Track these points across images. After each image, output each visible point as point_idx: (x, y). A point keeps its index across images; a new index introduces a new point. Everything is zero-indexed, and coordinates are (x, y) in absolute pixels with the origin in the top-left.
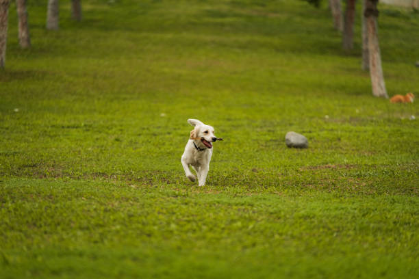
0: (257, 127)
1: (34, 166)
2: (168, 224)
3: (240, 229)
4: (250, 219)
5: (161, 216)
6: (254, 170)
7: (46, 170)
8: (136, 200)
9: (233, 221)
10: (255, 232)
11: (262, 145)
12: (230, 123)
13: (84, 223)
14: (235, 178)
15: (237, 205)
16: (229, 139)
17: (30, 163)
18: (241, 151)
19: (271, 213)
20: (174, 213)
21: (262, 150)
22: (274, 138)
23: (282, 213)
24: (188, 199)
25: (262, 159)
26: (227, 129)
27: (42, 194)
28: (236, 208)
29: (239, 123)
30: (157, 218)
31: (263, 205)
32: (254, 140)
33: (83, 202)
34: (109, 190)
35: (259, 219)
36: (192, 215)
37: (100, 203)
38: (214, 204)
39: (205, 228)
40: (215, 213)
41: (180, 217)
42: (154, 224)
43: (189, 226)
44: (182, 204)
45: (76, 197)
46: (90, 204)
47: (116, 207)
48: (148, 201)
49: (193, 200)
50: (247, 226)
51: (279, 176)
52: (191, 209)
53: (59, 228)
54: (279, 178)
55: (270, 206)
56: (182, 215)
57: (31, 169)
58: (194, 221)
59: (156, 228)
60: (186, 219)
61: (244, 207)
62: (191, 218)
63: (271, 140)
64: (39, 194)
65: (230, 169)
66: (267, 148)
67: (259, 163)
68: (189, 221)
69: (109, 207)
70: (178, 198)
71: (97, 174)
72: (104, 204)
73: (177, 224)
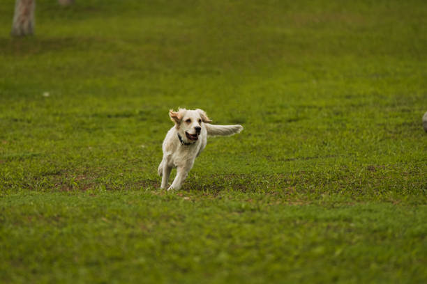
0: (387, 105)
1: (58, 173)
2: (218, 251)
3: (322, 256)
4: (339, 242)
5: (209, 242)
6: (370, 168)
7: (72, 179)
8: (182, 219)
9: (314, 245)
10: (343, 260)
11: (391, 132)
12: (349, 101)
13: (94, 256)
14: (341, 181)
15: (327, 220)
16: (343, 125)
17: (52, 169)
18: (357, 141)
19: (375, 231)
20: (230, 237)
21: (388, 138)
22: (408, 121)
23: (390, 231)
24: (257, 214)
25: (386, 152)
26: (344, 110)
27: (46, 215)
28: (325, 225)
29: (363, 100)
30: (203, 244)
31: (365, 220)
32: (379, 125)
33: (102, 224)
34: (148, 205)
35: (354, 240)
36: (257, 239)
37: (127, 226)
38: (294, 221)
39: (271, 257)
40: (291, 235)
41: (238, 242)
42: (197, 254)
43: (248, 254)
44: (246, 222)
45: (95, 217)
46: (112, 227)
47: (149, 231)
48: (198, 220)
49: (265, 216)
50: (333, 252)
51: (405, 175)
52: (258, 229)
53: (56, 264)
54: (405, 178)
55: (376, 220)
56: (242, 238)
57: (52, 178)
58: (257, 247)
59: (197, 259)
60: (246, 244)
61: (336, 224)
62: (253, 243)
63: (404, 124)
64: (42, 214)
65: (336, 168)
66: (397, 136)
67: (380, 158)
68: (248, 248)
69: (139, 231)
70: (244, 214)
71: (144, 183)
72: (133, 227)
73: (231, 252)
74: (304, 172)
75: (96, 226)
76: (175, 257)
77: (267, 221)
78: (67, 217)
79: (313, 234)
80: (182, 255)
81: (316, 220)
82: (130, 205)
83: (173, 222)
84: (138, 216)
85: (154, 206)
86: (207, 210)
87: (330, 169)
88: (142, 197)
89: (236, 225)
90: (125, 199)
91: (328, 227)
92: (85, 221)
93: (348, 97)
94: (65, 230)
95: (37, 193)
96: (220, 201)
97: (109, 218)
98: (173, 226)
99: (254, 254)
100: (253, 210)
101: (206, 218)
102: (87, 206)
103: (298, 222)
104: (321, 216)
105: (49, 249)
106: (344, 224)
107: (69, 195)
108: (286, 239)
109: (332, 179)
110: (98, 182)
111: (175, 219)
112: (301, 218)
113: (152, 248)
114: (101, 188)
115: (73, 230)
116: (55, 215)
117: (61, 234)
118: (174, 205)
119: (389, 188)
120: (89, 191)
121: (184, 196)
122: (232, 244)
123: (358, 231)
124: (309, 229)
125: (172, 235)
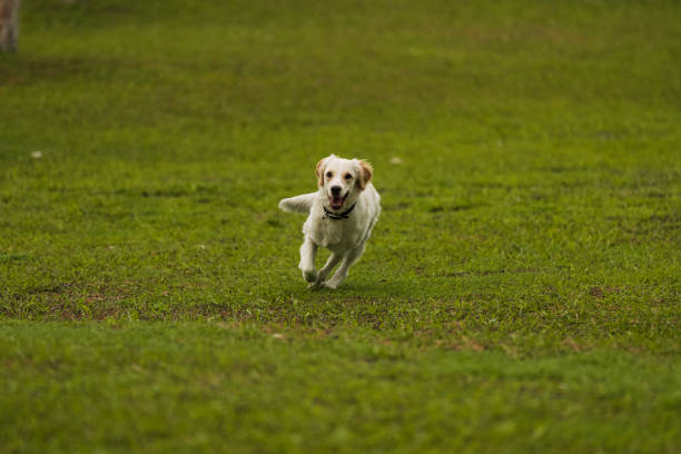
0: (624, 185)
1: (56, 290)
2: (333, 426)
3: (510, 439)
4: (541, 414)
5: (318, 410)
6: (595, 292)
7: (80, 299)
8: (271, 369)
9: (498, 418)
10: (548, 445)
11: (629, 231)
12: (558, 177)
13: (119, 430)
14: (544, 313)
15: (520, 378)
16: (548, 217)
17: (46, 282)
18: (572, 245)
19: (602, 398)
20: (353, 401)
21: (625, 241)
22: (661, 213)
23: (628, 398)
24: (400, 365)
25: (621, 266)
26: (549, 191)
27: (37, 359)
28: (516, 385)
29: (582, 176)
30: (307, 413)
31: (585, 379)
32: (611, 218)
33: (134, 377)
34: (211, 345)
35: (567, 412)
36: (399, 406)
37: (176, 379)
38: (464, 378)
39: (423, 437)
40: (458, 401)
41: (367, 411)
42: (296, 430)
43: (383, 433)
44: (382, 377)
45: (121, 364)
46: (150, 382)
47: (213, 388)
48: (298, 373)
49: (412, 369)
50: (530, 432)
51: (654, 304)
52: (401, 390)
53: (55, 442)
54: (654, 310)
55: (604, 379)
56: (374, 406)
57: (45, 297)
58: (399, 420)
59: (296, 439)
60: (382, 414)
61: (534, 384)
62: (393, 413)
63: (652, 218)
64: (30, 356)
65: (536, 290)
66: (639, 238)
67: (611, 275)
68: (385, 422)
69: (196, 388)
70: (377, 364)
71: (206, 309)
72: (186, 382)
73: (355, 428)
74: (481, 296)
75: (123, 379)
76: (258, 434)
77: (417, 377)
78: (72, 363)
79: (496, 399)
80: (270, 430)
81: (502, 377)
82: (181, 346)
83: (255, 374)
84: (196, 364)
85: (222, 348)
86: (314, 356)
87: (525, 292)
88: (202, 331)
89: (363, 382)
90: (172, 334)
91: (522, 390)
92: (104, 370)
93: (557, 170)
94: (68, 385)
95: (19, 322)
96: (336, 342)
97: (145, 366)
98: (256, 382)
99: (394, 431)
100: (393, 358)
101: (312, 369)
102: (107, 344)
103: (470, 379)
104: (510, 370)
105: (42, 416)
106: (550, 386)
107: (75, 326)
108: (448, 406)
109: (528, 310)
110: (124, 307)
111: (259, 371)
112: (475, 373)
113: (220, 418)
114: (131, 317)
115: (82, 385)
116: (52, 359)
117: (64, 391)
118: (257, 347)
119: (627, 327)
120: (110, 320)
121: (275, 331)
122: (358, 415)
123: (574, 397)
124: (489, 393)
125: (253, 396)
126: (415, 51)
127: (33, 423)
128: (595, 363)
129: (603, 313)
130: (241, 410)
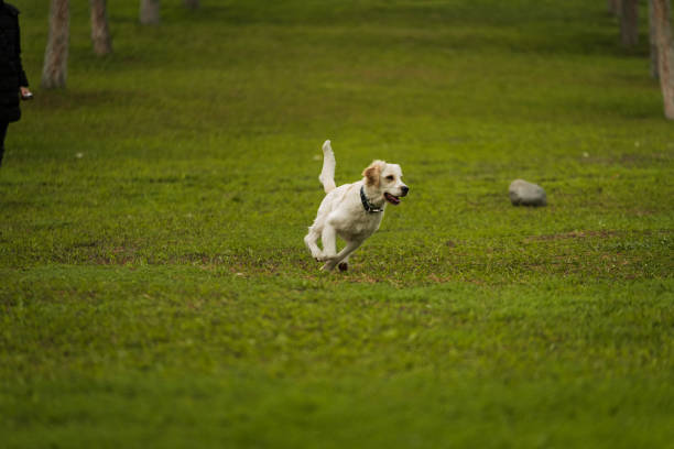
0: (469, 173)
1: (93, 245)
2: (276, 333)
3: (394, 340)
4: (414, 324)
5: (266, 323)
6: (449, 244)
7: (109, 251)
8: (235, 296)
9: (385, 327)
10: (418, 345)
11: (472, 203)
12: (425, 168)
13: (134, 338)
14: (416, 258)
15: (400, 301)
16: (419, 194)
17: (86, 240)
18: (434, 213)
19: (455, 314)
20: (290, 317)
21: (471, 210)
22: (493, 192)
23: (472, 313)
24: (321, 293)
25: (467, 226)
26: (418, 178)
27: (80, 290)
28: (397, 305)
29: (441, 167)
30: (259, 325)
31: (443, 301)
32: (459, 195)
33: (143, 301)
34: (195, 281)
35: (431, 324)
36: (320, 319)
37: (173, 304)
38: (363, 301)
39: (336, 340)
40: (359, 316)
41: (299, 323)
42: (251, 336)
43: (310, 337)
44: (309, 301)
45: (136, 294)
46: (155, 305)
47: (197, 309)
48: (253, 299)
49: (328, 295)
50: (407, 336)
51: (488, 252)
52: (321, 309)
53: (92, 345)
54: (488, 255)
55: (455, 301)
56: (303, 320)
57: (86, 250)
58: (320, 329)
59: (252, 342)
60: (308, 325)
61: (410, 304)
62: (316, 324)
63: (488, 195)
64: (75, 289)
65: (411, 242)
66: (479, 208)
67: (460, 232)
68: (311, 330)
69: (185, 309)
70: (305, 292)
71: (191, 257)
72: (179, 305)
73: (291, 335)
74: (375, 247)
75: (136, 303)
76: (227, 339)
77: (332, 300)
78: (103, 294)
79: (384, 314)
80: (235, 337)
81: (388, 301)
82: (175, 281)
83: (224, 300)
84: (185, 293)
85: (202, 282)
86: (264, 287)
87: (403, 244)
88: (189, 272)
89: (296, 304)
90: (169, 273)
91: (402, 308)
92: (125, 297)
93: (425, 163)
94: (101, 307)
95: (69, 266)
96: (278, 278)
97: (151, 295)
98: (225, 304)
99: (317, 336)
100: (316, 288)
101: (262, 296)
102: (126, 280)
103: (367, 302)
104: (394, 296)
105: (83, 329)
106: (420, 305)
107: (106, 268)
108: (353, 320)
109: (406, 256)
110: (138, 255)
111: (226, 297)
112: (370, 298)
113: (202, 329)
114: (142, 263)
115: (110, 308)
116: (90, 290)
117: (97, 312)
118: (225, 282)
119: (471, 266)
120: (129, 264)
121: (238, 271)
122: (292, 326)
123: (435, 313)
124: (380, 310)
125: (224, 314)
126: (329, 85)
127: (78, 333)
128: (450, 290)
129: (455, 257)
130: (214, 323)
